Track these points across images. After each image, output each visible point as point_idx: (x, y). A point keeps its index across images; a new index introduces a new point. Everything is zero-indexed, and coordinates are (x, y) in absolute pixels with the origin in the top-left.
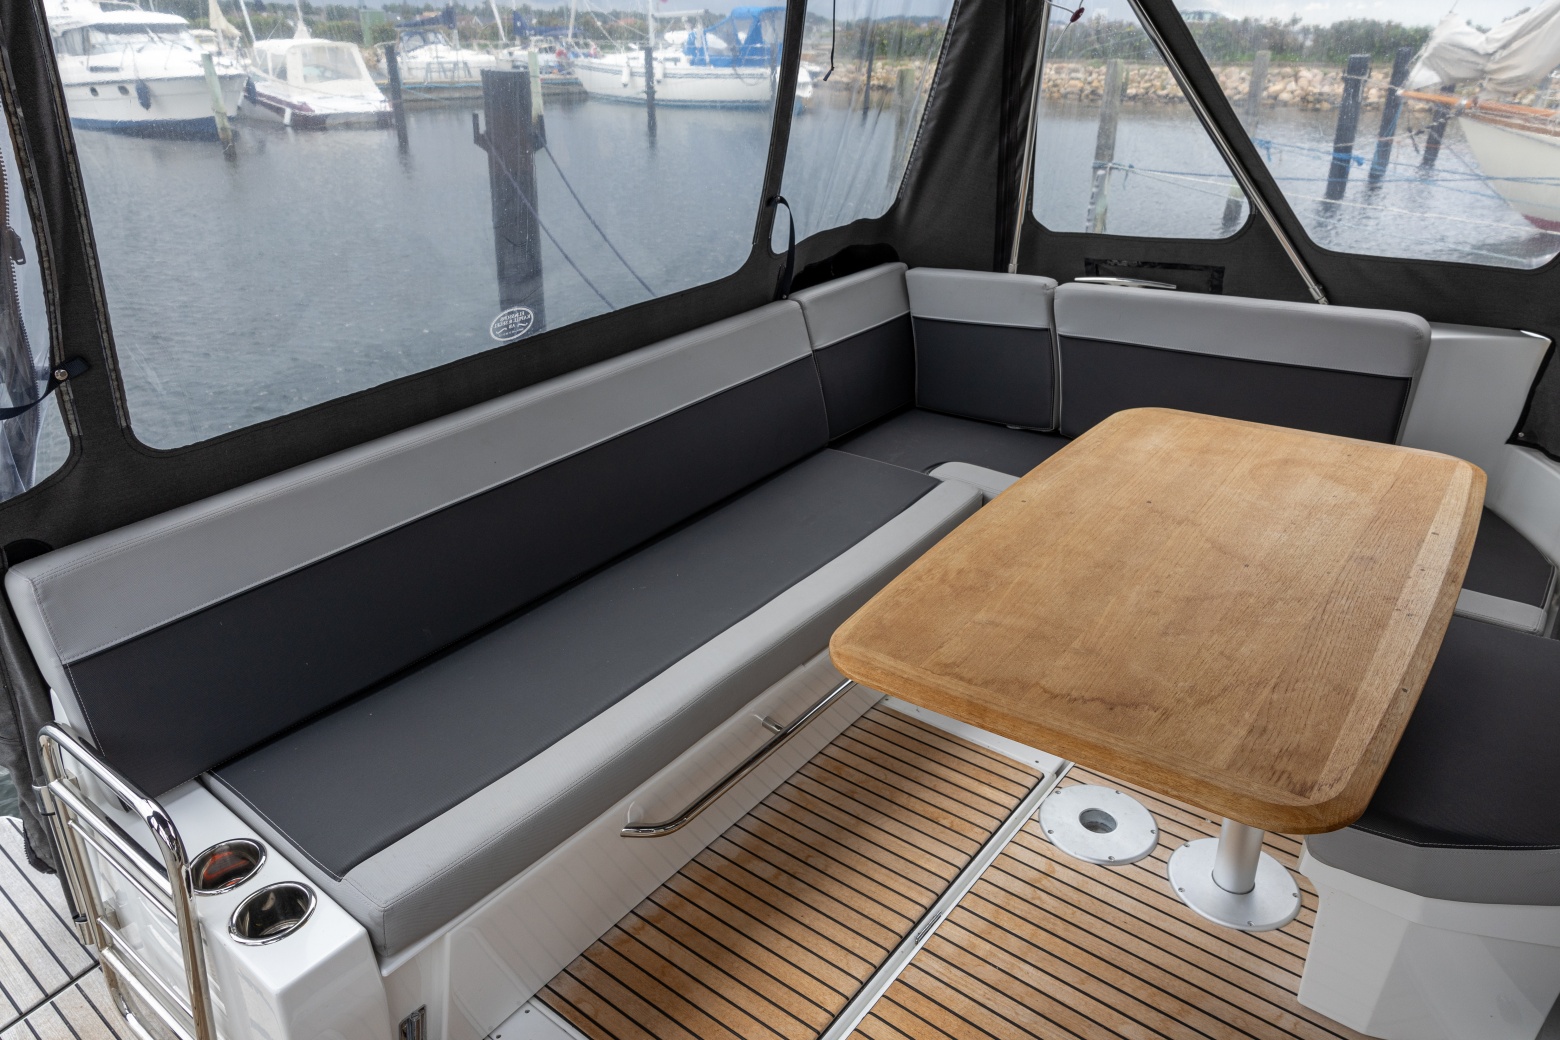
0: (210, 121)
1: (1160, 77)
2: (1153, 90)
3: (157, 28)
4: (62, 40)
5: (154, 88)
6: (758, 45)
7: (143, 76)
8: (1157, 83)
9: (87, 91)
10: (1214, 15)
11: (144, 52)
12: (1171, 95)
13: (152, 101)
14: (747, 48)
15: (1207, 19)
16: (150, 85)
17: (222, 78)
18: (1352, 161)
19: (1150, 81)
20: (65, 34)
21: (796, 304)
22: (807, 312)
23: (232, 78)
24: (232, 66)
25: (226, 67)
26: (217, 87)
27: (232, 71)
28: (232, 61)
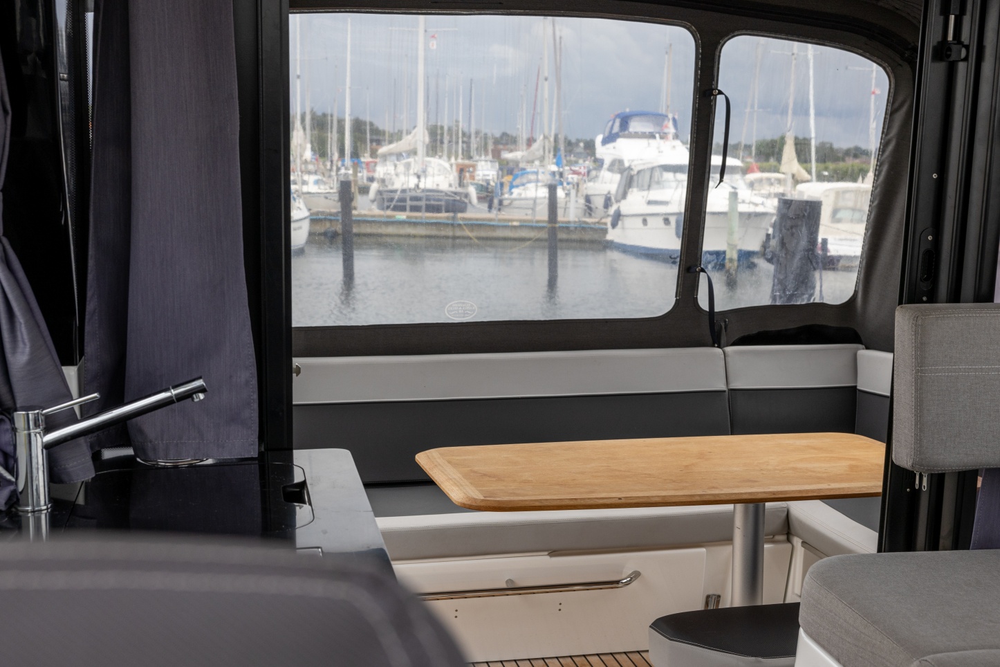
0: (724, 252)
4: (635, 178)
9: (640, 220)
17: (741, 214)
20: (639, 172)
21: (719, 350)
22: (729, 359)
23: (758, 215)
24: (763, 204)
25: (756, 205)
26: (736, 222)
27: (760, 209)
28: (764, 200)
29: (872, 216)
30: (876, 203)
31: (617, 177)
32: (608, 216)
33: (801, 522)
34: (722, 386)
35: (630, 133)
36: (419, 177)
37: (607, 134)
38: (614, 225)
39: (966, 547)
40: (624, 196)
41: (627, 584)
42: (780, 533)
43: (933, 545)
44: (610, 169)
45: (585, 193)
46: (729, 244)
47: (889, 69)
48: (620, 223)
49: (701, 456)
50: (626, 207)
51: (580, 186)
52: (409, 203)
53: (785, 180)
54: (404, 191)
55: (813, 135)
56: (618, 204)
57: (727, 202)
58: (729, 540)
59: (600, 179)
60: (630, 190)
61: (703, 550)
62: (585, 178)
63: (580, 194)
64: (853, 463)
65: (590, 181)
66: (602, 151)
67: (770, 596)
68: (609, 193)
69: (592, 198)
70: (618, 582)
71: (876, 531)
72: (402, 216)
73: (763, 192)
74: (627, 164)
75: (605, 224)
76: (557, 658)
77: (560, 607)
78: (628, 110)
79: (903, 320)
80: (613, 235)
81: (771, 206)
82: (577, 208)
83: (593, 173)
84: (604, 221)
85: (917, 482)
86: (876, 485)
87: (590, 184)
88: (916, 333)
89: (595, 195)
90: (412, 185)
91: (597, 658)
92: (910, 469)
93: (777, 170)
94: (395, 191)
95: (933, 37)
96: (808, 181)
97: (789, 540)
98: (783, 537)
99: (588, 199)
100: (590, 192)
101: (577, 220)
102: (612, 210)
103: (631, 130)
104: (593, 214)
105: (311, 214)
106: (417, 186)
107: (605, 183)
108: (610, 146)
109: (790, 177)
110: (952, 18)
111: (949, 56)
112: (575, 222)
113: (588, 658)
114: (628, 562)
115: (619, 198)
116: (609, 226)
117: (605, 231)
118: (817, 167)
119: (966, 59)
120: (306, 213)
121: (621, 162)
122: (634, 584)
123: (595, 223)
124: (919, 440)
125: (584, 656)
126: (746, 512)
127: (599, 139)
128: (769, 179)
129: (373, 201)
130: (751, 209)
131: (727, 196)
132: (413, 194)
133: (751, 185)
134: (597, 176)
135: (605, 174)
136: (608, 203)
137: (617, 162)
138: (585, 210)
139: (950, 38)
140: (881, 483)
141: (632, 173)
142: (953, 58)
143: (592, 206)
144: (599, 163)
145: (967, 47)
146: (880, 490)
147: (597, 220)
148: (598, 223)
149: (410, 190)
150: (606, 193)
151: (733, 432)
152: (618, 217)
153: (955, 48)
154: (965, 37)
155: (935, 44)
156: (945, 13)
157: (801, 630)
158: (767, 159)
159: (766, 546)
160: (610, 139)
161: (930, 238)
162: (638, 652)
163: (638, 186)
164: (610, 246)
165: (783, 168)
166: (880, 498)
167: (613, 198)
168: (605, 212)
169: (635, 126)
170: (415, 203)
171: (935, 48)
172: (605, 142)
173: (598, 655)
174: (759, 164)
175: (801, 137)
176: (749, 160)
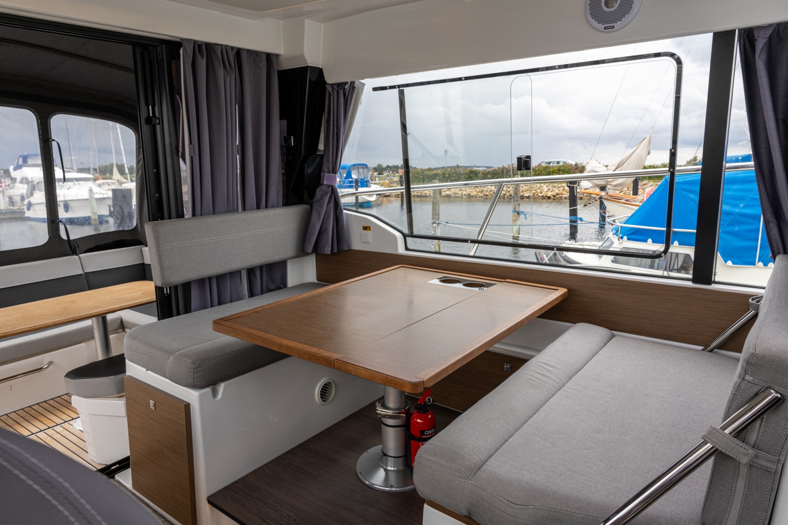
0: (89, 217)
1: (540, 188)
2: (536, 194)
3: (77, 180)
4: (37, 186)
5: (71, 204)
6: (350, 180)
7: (67, 199)
8: (539, 191)
10: (564, 163)
11: (70, 190)
12: (544, 196)
13: (70, 209)
14: (345, 181)
15: (561, 164)
16: (69, 202)
17: (97, 199)
18: (578, 220)
19: (536, 190)
20: (38, 183)
21: (77, 257)
22: (82, 260)
23: (104, 199)
24: (106, 193)
25: (103, 194)
26: (94, 203)
27: (105, 196)
28: (107, 192)
29: (138, 192)
30: (139, 186)
31: (26, 186)
32: (24, 205)
33: (127, 322)
34: (80, 272)
35: (29, 164)
37: (16, 166)
38: (29, 209)
39: (190, 312)
40: (32, 195)
41: (47, 368)
42: (119, 329)
43: (178, 314)
44: (21, 182)
45: (8, 194)
46: (92, 213)
47: (134, 130)
48: (32, 208)
49: (72, 302)
50: (33, 200)
51: (4, 192)
53: (115, 183)
55: (125, 162)
56: (29, 199)
57: (88, 194)
58: (93, 338)
59: (16, 188)
60: (35, 192)
61: (84, 344)
62: (7, 187)
63: (5, 196)
64: (143, 292)
65: (11, 189)
66: (14, 174)
67: (114, 352)
68: (23, 194)
69: (13, 197)
70: (42, 368)
71: (155, 317)
73: (105, 188)
74: (30, 180)
75: (23, 209)
76: (14, 412)
77: (11, 388)
78: (26, 153)
79: (148, 229)
80: (28, 214)
81: (110, 194)
82: (5, 203)
83: (11, 185)
84: (22, 207)
85: (165, 291)
86: (153, 297)
87: (10, 191)
88: (154, 233)
89: (14, 196)
91: (37, 405)
92: (161, 286)
93: (110, 178)
95: (144, 115)
96: (126, 183)
97: (124, 331)
98: (121, 330)
99: (10, 198)
100: (11, 195)
101: (6, 208)
102: (26, 202)
103: (29, 163)
104: (15, 205)
107: (19, 189)
108: (19, 171)
109: (116, 181)
110: (150, 107)
111: (152, 122)
112: (5, 210)
113: (32, 407)
114: (45, 358)
115: (29, 196)
116: (26, 210)
117: (24, 213)
118: (130, 177)
119: (159, 124)
121: (27, 179)
122: (50, 367)
123: (17, 209)
124: (162, 275)
125: (30, 407)
126: (98, 321)
127: (11, 168)
128: (107, 183)
130: (101, 196)
131: (88, 191)
133: (100, 186)
134: (14, 186)
135: (18, 185)
136: (23, 198)
137: (24, 179)
138: (10, 204)
139: (151, 115)
140: (155, 297)
141: (34, 184)
142: (153, 123)
143: (14, 201)
144: (14, 180)
145: (159, 119)
146: (155, 300)
147: (18, 208)
148: (19, 209)
150: (21, 194)
151: (90, 289)
152: (30, 206)
153: (153, 119)
154: (157, 114)
155: (145, 117)
156: (147, 105)
157: (127, 360)
158: (105, 174)
159: (111, 336)
160: (18, 167)
161: (157, 195)
162: (59, 397)
163: (39, 190)
164: (29, 219)
165: (114, 177)
166: (156, 303)
167: (25, 196)
168: (22, 203)
169: (30, 162)
171: (145, 119)
172: (15, 169)
173: (37, 404)
174: (102, 176)
175: (120, 164)
176: (96, 175)
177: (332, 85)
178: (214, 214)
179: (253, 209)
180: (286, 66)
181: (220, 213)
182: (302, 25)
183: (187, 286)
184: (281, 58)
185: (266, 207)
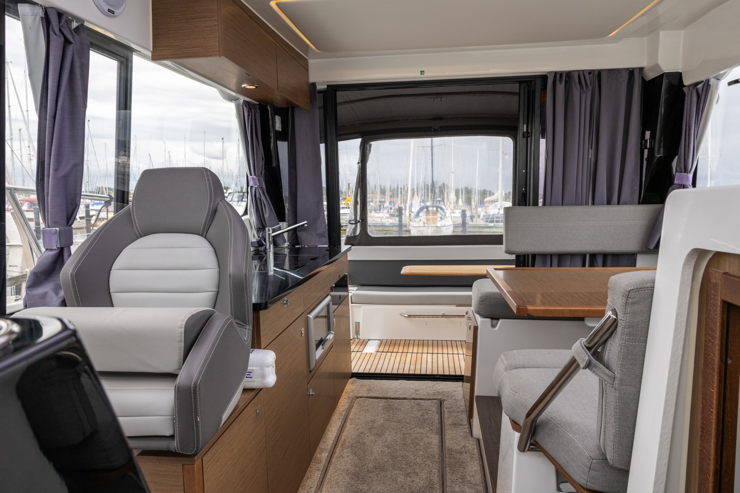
36: (499, 209)
52: (495, 219)
54: (493, 215)
72: (492, 225)
90: (496, 213)
94: (490, 215)
95: (521, 132)
105: (454, 224)
106: (499, 213)
119: (529, 137)
120: (452, 223)
129: (482, 219)
132: (497, 216)
139: (525, 130)
149: (496, 214)
154: (529, 131)
161: (523, 189)
170: (498, 219)
177: (689, 86)
178: (562, 205)
179: (602, 204)
180: (650, 76)
181: (568, 205)
182: (658, 34)
183: (534, 256)
184: (645, 70)
185: (618, 203)
